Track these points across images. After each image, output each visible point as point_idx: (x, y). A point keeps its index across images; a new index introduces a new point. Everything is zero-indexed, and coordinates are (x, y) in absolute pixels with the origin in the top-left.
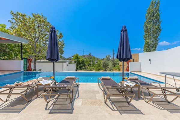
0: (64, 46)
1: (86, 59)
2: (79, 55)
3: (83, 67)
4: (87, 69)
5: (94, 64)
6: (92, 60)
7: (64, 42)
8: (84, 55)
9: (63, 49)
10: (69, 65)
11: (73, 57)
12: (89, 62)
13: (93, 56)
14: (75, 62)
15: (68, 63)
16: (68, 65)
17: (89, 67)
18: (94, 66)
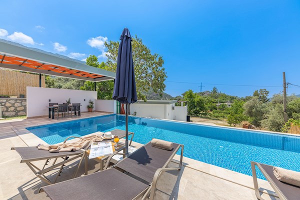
0: (165, 78)
1: (206, 99)
2: (194, 93)
3: (201, 112)
4: (209, 116)
5: (223, 108)
6: (219, 100)
7: (165, 71)
8: (203, 91)
9: (164, 82)
10: (175, 107)
11: (184, 95)
12: (214, 104)
13: (222, 93)
14: (186, 103)
15: (174, 104)
16: (173, 108)
17: (212, 113)
18: (225, 111)
